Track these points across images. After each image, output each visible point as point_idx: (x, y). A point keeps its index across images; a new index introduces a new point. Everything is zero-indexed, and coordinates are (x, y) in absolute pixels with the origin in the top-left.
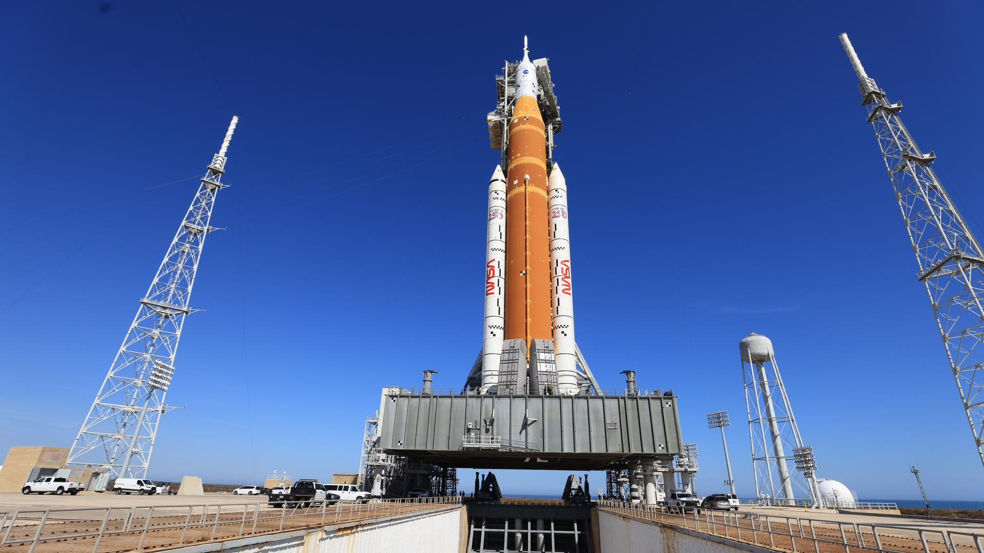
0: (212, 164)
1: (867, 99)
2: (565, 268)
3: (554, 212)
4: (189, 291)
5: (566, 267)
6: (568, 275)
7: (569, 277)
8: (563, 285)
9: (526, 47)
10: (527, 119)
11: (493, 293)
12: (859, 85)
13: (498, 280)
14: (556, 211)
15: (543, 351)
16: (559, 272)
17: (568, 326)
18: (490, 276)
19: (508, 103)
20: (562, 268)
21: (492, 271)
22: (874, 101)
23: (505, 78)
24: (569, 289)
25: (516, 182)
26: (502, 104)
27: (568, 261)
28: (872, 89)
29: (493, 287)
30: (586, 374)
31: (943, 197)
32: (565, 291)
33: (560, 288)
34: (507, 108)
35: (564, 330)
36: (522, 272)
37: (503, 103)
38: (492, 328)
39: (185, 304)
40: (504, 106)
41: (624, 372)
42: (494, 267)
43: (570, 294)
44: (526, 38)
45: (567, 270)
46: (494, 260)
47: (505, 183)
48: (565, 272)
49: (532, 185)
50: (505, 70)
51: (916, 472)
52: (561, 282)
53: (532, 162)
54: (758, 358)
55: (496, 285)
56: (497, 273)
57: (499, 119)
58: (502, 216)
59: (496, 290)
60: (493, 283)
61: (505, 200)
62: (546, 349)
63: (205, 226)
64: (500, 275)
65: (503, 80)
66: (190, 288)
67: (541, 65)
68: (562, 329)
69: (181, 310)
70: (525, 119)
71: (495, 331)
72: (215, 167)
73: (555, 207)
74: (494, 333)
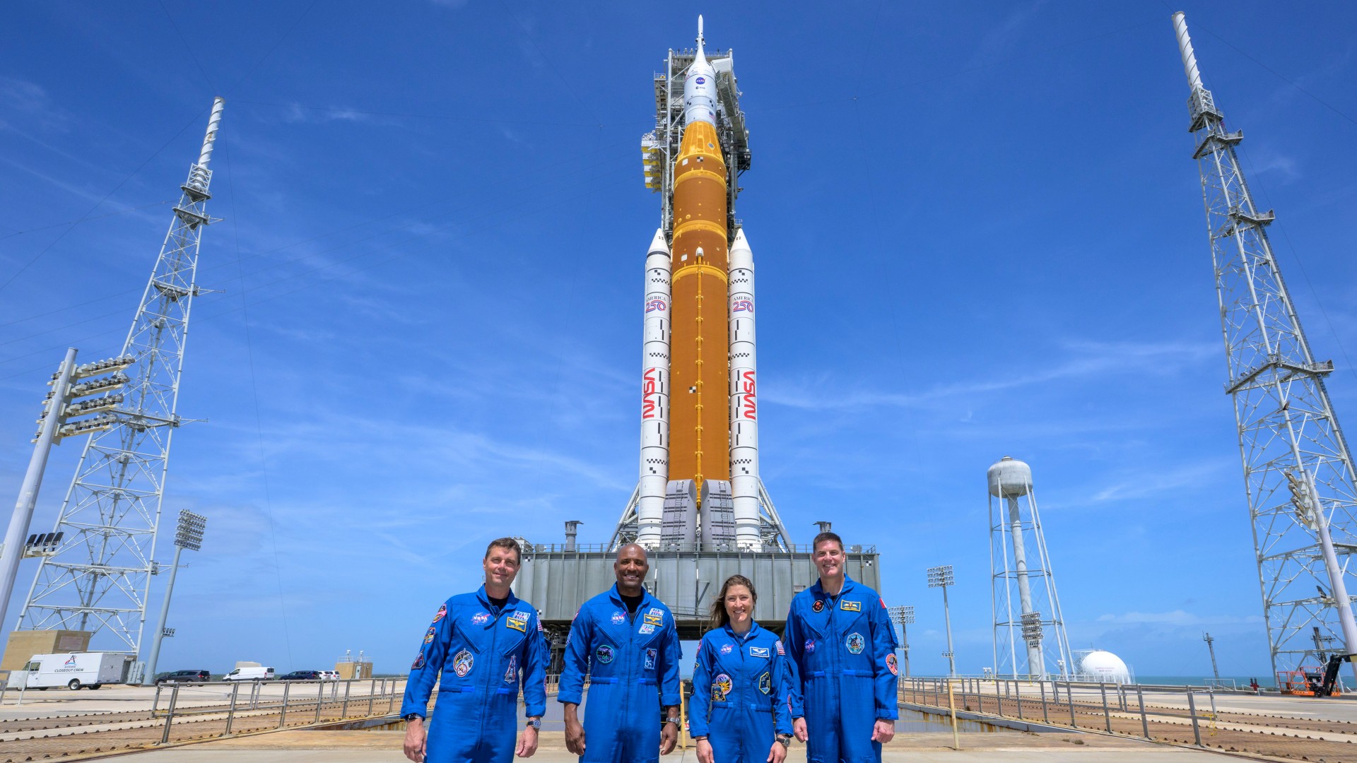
0: (188, 182)
1: (1197, 122)
2: (749, 382)
3: (736, 303)
4: (174, 390)
5: (751, 382)
6: (752, 392)
7: (754, 395)
8: (746, 406)
9: (701, 36)
10: (702, 161)
11: (652, 416)
12: (1190, 99)
13: (660, 397)
14: (739, 301)
15: (718, 496)
16: (741, 389)
17: (750, 460)
18: (649, 392)
19: (673, 119)
20: (745, 383)
21: (650, 385)
22: (1205, 126)
23: (667, 78)
24: (754, 412)
25: (684, 258)
26: (664, 122)
27: (753, 373)
28: (1205, 108)
29: (653, 408)
30: (773, 520)
31: (1275, 277)
32: (749, 414)
33: (742, 410)
34: (670, 128)
35: (746, 465)
36: (691, 388)
37: (665, 120)
38: (652, 462)
39: (171, 410)
40: (665, 125)
41: (818, 523)
42: (653, 379)
43: (754, 418)
44: (701, 18)
45: (751, 384)
46: (653, 370)
47: (669, 257)
48: (748, 389)
49: (706, 264)
50: (667, 63)
51: (1209, 641)
52: (743, 402)
53: (707, 229)
54: (1011, 492)
55: (656, 404)
56: (658, 389)
57: (659, 147)
58: (665, 307)
59: (656, 411)
60: (653, 402)
61: (669, 282)
62: (722, 493)
63: (190, 286)
64: (662, 391)
65: (664, 81)
66: (176, 386)
67: (723, 70)
68: (742, 465)
69: (165, 421)
70: (699, 160)
71: (656, 466)
72: (194, 187)
73: (738, 295)
74: (654, 469)
